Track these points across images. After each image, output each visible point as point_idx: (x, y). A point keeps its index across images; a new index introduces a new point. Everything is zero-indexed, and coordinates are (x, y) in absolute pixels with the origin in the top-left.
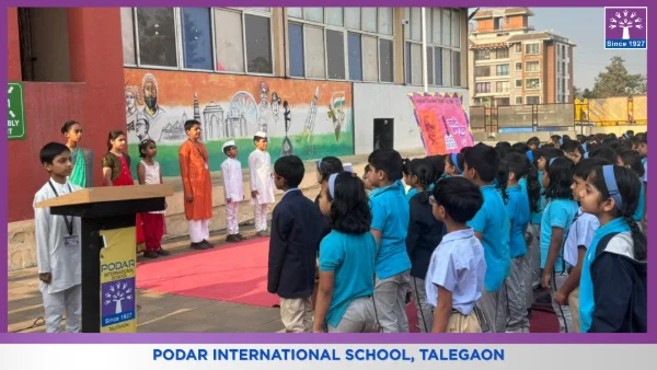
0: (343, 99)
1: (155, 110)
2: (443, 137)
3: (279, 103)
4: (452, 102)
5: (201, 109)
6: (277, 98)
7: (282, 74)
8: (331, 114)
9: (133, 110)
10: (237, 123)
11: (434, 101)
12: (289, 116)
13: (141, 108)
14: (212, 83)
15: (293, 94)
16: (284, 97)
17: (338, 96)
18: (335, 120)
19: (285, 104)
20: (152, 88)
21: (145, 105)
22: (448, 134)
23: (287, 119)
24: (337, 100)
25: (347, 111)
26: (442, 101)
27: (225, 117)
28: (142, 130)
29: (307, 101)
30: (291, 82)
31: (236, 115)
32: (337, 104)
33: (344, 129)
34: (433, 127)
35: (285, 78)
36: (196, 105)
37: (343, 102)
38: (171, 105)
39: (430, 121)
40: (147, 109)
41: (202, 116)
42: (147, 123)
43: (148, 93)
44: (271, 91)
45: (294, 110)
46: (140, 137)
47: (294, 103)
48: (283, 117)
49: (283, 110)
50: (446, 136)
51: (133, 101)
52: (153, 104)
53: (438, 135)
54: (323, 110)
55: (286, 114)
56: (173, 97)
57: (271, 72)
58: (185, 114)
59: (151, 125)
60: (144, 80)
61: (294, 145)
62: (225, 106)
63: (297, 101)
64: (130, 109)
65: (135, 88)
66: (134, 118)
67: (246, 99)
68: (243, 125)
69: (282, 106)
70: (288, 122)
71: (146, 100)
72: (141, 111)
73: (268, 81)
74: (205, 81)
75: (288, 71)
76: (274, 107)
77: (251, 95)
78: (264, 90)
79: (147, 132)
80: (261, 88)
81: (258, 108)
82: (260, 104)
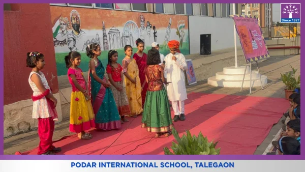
0: (184, 25)
1: (79, 32)
2: (251, 42)
3: (151, 27)
4: (253, 21)
5: (107, 31)
6: (150, 25)
7: (151, 11)
8: (178, 33)
9: (65, 32)
10: (128, 39)
11: (245, 20)
12: (156, 34)
13: (70, 31)
15: (158, 22)
16: (153, 24)
17: (181, 23)
18: (180, 36)
19: (154, 28)
20: (77, 18)
21: (73, 29)
22: (253, 40)
23: (155, 36)
24: (181, 25)
25: (186, 31)
26: (248, 20)
27: (121, 36)
28: (72, 44)
29: (165, 26)
30: (157, 15)
31: (127, 34)
32: (181, 28)
33: (184, 41)
34: (245, 36)
35: (154, 13)
36: (104, 29)
37: (184, 27)
38: (89, 29)
39: (243, 32)
40: (74, 31)
41: (108, 35)
42: (74, 40)
43: (74, 22)
44: (146, 21)
45: (159, 31)
46: (71, 49)
47: (158, 27)
48: (153, 35)
49: (153, 32)
50: (252, 41)
51: (65, 26)
52: (77, 28)
53: (248, 40)
54: (174, 31)
55: (155, 33)
56: (90, 24)
57: (146, 10)
58: (97, 34)
59: (77, 41)
60: (71, 15)
62: (121, 29)
63: (161, 26)
64: (63, 31)
65: (66, 19)
66: (65, 37)
67: (133, 25)
68: (131, 40)
69: (152, 29)
70: (156, 38)
71: (73, 26)
72: (71, 33)
73: (144, 15)
74: (108, 15)
75: (155, 10)
76: (148, 30)
77: (135, 23)
78: (142, 20)
79: (74, 46)
80: (140, 19)
81: (139, 30)
82: (140, 28)
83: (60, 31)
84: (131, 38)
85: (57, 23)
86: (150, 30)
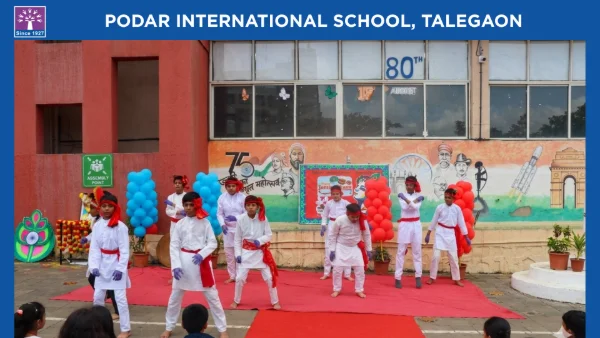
3: (468, 164)
6: (465, 159)
7: (475, 135)
9: (278, 171)
12: (484, 176)
13: (286, 169)
14: (371, 148)
15: (493, 155)
16: (477, 158)
19: (479, 165)
20: (300, 153)
21: (291, 167)
28: (287, 185)
29: (520, 161)
30: (491, 143)
31: (400, 175)
35: (480, 139)
40: (293, 169)
43: (294, 158)
44: (455, 153)
45: (491, 171)
46: (285, 191)
47: (492, 163)
48: (475, 177)
49: (476, 171)
51: (278, 164)
55: (480, 174)
57: (463, 135)
60: (290, 150)
61: (491, 205)
63: (500, 161)
64: (275, 170)
65: (282, 155)
66: (280, 176)
67: (417, 161)
69: (473, 166)
70: (482, 182)
71: (292, 163)
72: (287, 170)
73: (451, 144)
74: (361, 147)
75: (486, 134)
76: (459, 168)
77: (425, 158)
78: (445, 152)
79: (291, 188)
80: (439, 150)
81: (434, 168)
82: (437, 165)
83: (271, 169)
85: (269, 160)
86: (465, 168)
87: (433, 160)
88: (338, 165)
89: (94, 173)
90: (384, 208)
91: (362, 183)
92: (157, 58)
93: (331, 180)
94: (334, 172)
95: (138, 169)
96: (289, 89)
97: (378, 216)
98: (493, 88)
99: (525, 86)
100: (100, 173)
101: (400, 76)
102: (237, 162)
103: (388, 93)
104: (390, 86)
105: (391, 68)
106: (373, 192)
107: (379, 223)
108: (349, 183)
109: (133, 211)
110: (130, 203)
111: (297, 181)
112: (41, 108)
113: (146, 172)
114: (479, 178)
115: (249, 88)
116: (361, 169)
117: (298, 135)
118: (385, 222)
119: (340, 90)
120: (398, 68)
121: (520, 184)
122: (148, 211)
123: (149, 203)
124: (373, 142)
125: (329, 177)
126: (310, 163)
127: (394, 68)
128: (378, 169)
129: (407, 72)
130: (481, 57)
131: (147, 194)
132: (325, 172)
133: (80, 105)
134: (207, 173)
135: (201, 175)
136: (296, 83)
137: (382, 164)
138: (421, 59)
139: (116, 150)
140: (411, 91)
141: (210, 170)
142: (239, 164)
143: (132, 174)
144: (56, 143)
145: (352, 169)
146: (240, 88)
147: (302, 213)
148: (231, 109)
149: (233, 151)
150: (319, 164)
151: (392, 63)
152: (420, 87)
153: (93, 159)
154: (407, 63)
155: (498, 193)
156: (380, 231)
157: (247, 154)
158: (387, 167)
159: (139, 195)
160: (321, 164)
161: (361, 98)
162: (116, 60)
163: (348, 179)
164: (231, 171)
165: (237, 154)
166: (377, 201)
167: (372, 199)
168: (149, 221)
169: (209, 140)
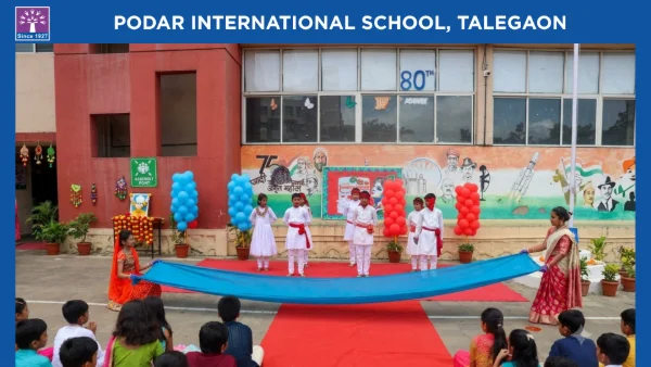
3: (474, 167)
6: (471, 163)
7: (480, 142)
8: (559, 179)
9: (303, 172)
10: (415, 183)
12: (487, 179)
13: (310, 171)
14: (387, 152)
15: (495, 159)
16: (480, 160)
18: (564, 184)
19: (483, 168)
20: (323, 156)
21: (315, 169)
23: (484, 181)
28: (311, 185)
29: (519, 166)
30: (494, 148)
31: (413, 176)
32: (569, 169)
35: (484, 145)
40: (317, 171)
42: (316, 181)
43: (317, 161)
44: (462, 157)
45: (493, 174)
46: (309, 190)
47: (495, 166)
48: (479, 179)
49: (481, 174)
51: (304, 166)
54: (543, 175)
55: (483, 177)
57: (470, 141)
59: (320, 183)
60: (315, 153)
63: (502, 165)
64: (301, 171)
65: (306, 158)
66: (304, 177)
67: (427, 164)
68: (421, 185)
69: (477, 169)
70: (486, 184)
71: (316, 165)
72: (312, 173)
73: (458, 149)
74: (377, 151)
75: (490, 140)
76: (465, 170)
77: (434, 161)
78: (453, 156)
79: (315, 187)
80: (448, 154)
81: (443, 171)
82: (446, 168)
83: (297, 170)
84: (421, 181)
85: (295, 163)
86: (471, 171)
87: (443, 163)
88: (357, 167)
89: (140, 175)
90: (399, 206)
91: (378, 184)
92: (195, 72)
93: (351, 181)
94: (353, 174)
95: (182, 171)
96: (313, 99)
97: (394, 213)
98: (497, 99)
99: (524, 99)
100: (146, 175)
101: (413, 88)
102: (266, 164)
103: (402, 102)
104: (404, 97)
105: (405, 80)
106: (390, 192)
107: (394, 219)
108: (366, 183)
109: (177, 207)
110: (175, 201)
111: (320, 181)
112: (93, 117)
113: (188, 174)
114: (483, 179)
115: (277, 99)
116: (377, 170)
117: (322, 140)
118: (400, 219)
119: (359, 100)
120: (412, 81)
121: (519, 186)
122: (190, 209)
123: (191, 201)
124: (388, 147)
125: (349, 178)
126: (332, 165)
127: (408, 81)
128: (393, 171)
129: (419, 85)
130: (485, 72)
131: (190, 192)
132: (345, 173)
133: (128, 114)
134: (240, 174)
135: (235, 176)
136: (320, 94)
137: (396, 167)
138: (432, 73)
139: (160, 154)
140: (423, 101)
141: (243, 171)
142: (268, 166)
143: (177, 176)
144: (109, 147)
145: (369, 170)
146: (268, 98)
147: (323, 210)
148: (264, 119)
149: (262, 154)
150: (339, 166)
151: (406, 76)
152: (431, 98)
153: (140, 162)
154: (420, 77)
155: (501, 194)
156: (395, 226)
157: (276, 157)
158: (400, 170)
159: (183, 194)
160: (340, 167)
161: (377, 108)
162: (159, 75)
163: (366, 180)
164: (261, 172)
165: (266, 157)
166: (393, 199)
167: (389, 197)
168: (191, 217)
169: (241, 145)
